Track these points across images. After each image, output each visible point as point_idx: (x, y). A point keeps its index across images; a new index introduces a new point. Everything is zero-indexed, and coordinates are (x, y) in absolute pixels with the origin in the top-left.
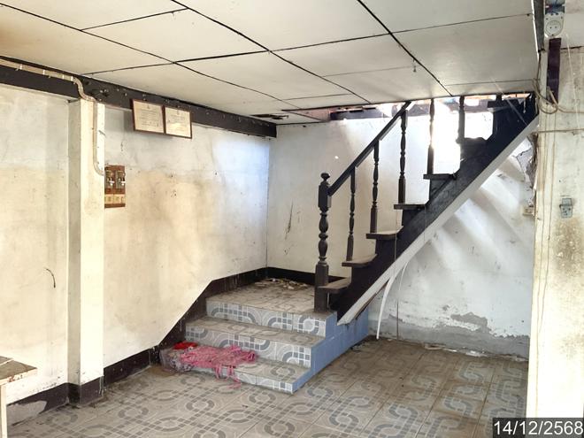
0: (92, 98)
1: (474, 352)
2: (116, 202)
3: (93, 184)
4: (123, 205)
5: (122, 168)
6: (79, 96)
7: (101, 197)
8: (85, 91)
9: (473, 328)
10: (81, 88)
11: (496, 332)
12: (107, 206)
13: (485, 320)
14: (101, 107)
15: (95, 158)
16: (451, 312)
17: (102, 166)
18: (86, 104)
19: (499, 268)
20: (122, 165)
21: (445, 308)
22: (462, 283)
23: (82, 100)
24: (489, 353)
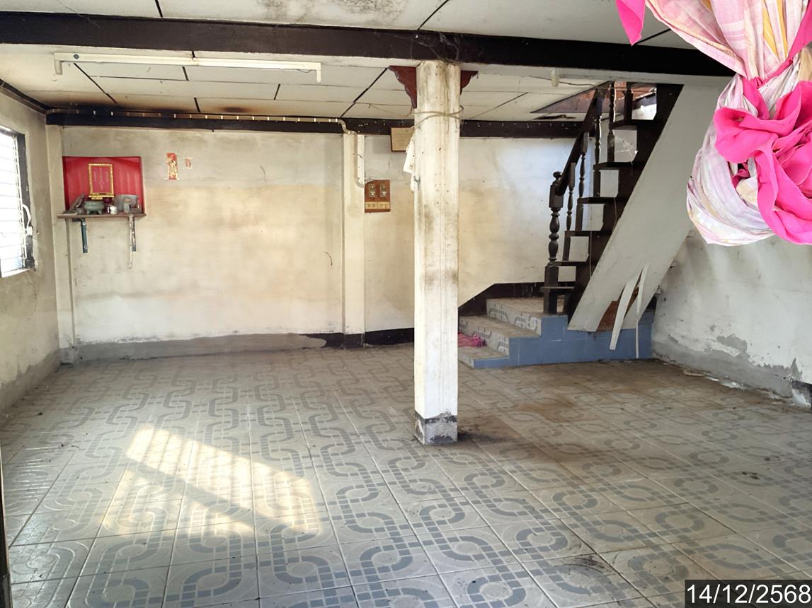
0: (353, 132)
1: (734, 384)
2: (380, 208)
3: (354, 194)
4: (388, 210)
5: (387, 183)
6: (342, 132)
7: (361, 203)
8: (347, 128)
9: (733, 352)
10: (344, 126)
11: (755, 359)
12: (367, 211)
13: (744, 343)
14: (361, 137)
15: (356, 175)
16: (717, 333)
17: (362, 181)
18: (348, 137)
19: (759, 277)
20: (388, 179)
21: (712, 328)
22: (728, 298)
23: (345, 135)
24: (749, 386)
